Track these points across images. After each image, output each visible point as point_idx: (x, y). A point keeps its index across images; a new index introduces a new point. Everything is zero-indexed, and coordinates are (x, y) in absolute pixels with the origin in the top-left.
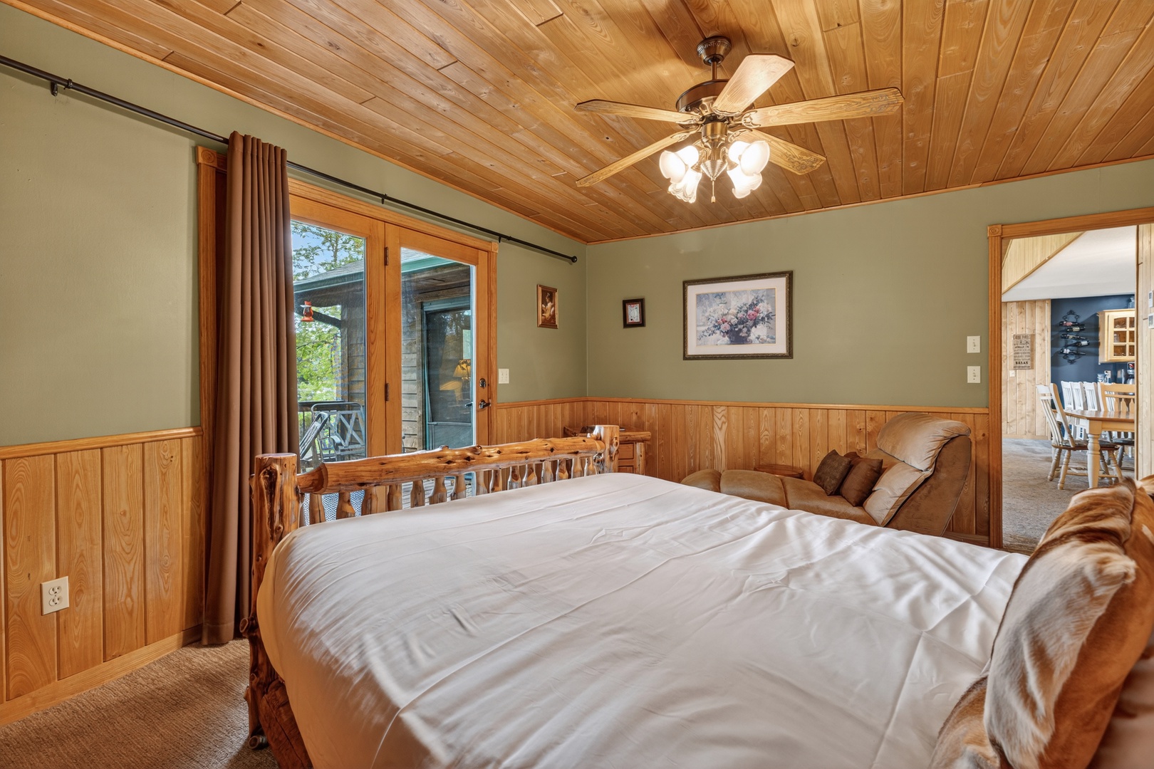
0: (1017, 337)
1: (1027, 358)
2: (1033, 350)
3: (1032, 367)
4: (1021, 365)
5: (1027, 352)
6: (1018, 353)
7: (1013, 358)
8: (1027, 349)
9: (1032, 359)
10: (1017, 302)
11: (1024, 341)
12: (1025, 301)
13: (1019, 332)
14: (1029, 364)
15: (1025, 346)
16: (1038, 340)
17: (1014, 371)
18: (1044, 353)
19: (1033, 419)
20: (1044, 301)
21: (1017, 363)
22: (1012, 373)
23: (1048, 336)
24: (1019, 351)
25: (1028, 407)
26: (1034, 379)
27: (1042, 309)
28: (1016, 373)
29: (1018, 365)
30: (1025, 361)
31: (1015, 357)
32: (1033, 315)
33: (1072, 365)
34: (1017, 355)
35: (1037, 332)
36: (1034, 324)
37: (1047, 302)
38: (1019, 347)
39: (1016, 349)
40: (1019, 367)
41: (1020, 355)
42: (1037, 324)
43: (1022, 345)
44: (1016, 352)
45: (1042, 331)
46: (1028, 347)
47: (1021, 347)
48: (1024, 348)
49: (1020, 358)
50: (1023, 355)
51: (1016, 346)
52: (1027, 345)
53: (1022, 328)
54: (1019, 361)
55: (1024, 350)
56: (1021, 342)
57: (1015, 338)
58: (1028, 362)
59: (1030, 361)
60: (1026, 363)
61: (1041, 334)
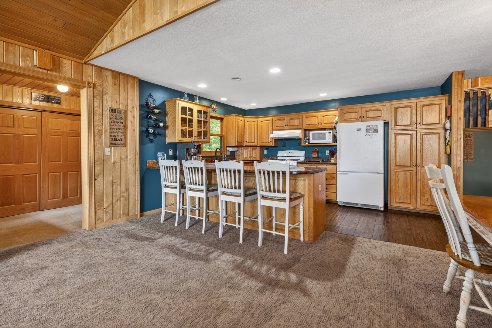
0: (112, 111)
1: (121, 135)
2: (126, 127)
3: (125, 145)
4: (117, 142)
5: (121, 127)
6: (113, 129)
7: (108, 134)
8: (122, 125)
9: (125, 136)
10: (112, 71)
11: (118, 115)
12: (119, 73)
13: (114, 106)
14: (122, 142)
15: (120, 121)
16: (130, 117)
17: (109, 149)
18: (134, 130)
19: (127, 199)
20: (133, 77)
21: (112, 139)
22: (108, 151)
23: (137, 113)
24: (114, 127)
25: (122, 188)
26: (127, 157)
27: (132, 86)
28: (111, 151)
29: (114, 142)
31: (111, 132)
32: (125, 90)
33: (152, 144)
34: (113, 131)
35: (129, 108)
36: (126, 99)
37: (136, 80)
38: (114, 122)
39: (112, 124)
40: (114, 144)
41: (115, 131)
42: (129, 101)
43: (117, 121)
44: (112, 127)
45: (132, 108)
46: (122, 123)
47: (116, 122)
48: (119, 124)
49: (115, 134)
50: (118, 132)
51: (112, 120)
52: (122, 121)
53: (117, 102)
54: (115, 137)
55: (118, 126)
56: (116, 117)
57: (110, 112)
58: (121, 139)
59: (123, 138)
60: (120, 140)
61: (132, 111)
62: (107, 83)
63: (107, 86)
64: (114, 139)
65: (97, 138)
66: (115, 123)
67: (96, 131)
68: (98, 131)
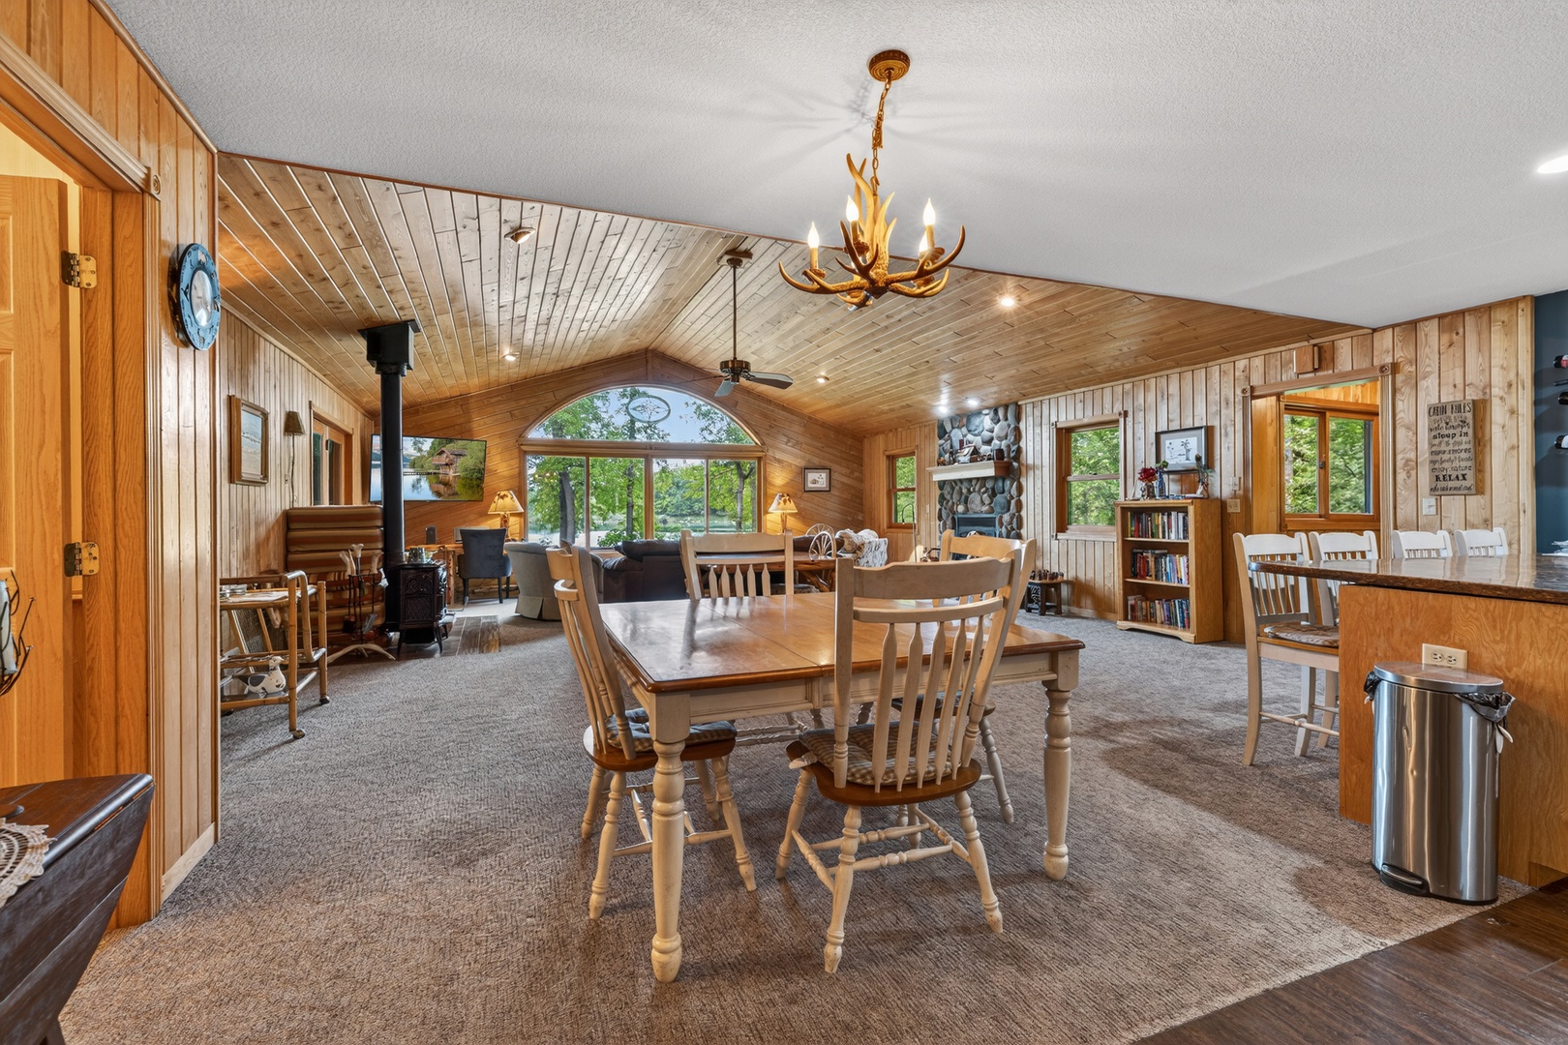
0: (1437, 410)
1: (1463, 464)
2: (1481, 442)
3: (1479, 489)
4: (1451, 484)
5: (1463, 447)
6: (1438, 453)
7: (1425, 467)
8: (1464, 439)
9: (1480, 466)
10: (1441, 317)
11: (1453, 417)
12: (1462, 313)
13: (1444, 397)
14: (1470, 482)
15: (1457, 431)
16: (1498, 414)
17: (1432, 500)
18: (1514, 448)
20: (1511, 303)
21: (1437, 478)
22: (1428, 505)
23: (1524, 401)
24: (1443, 447)
27: (1509, 329)
28: (1439, 506)
29: (1442, 484)
30: (1460, 473)
31: (1433, 462)
32: (1484, 348)
34: (1438, 458)
35: (1495, 391)
36: (1486, 368)
37: (1521, 305)
38: (1443, 436)
39: (1437, 441)
40: (1443, 489)
41: (1446, 457)
42: (1495, 371)
43: (1451, 431)
44: (1434, 449)
45: (1506, 390)
46: (1466, 434)
47: (1448, 436)
48: (1457, 438)
49: (1446, 465)
50: (1452, 458)
51: (1433, 433)
52: (1465, 430)
53: (1455, 386)
54: (1444, 473)
55: (1455, 443)
56: (1447, 423)
57: (1431, 413)
58: (1463, 476)
59: (1470, 474)
60: (1461, 478)
61: (1505, 396)
62: (1427, 349)
63: (1427, 356)
64: (1441, 478)
65: (1401, 476)
66: (1446, 439)
67: (1400, 464)
68: (1403, 461)
